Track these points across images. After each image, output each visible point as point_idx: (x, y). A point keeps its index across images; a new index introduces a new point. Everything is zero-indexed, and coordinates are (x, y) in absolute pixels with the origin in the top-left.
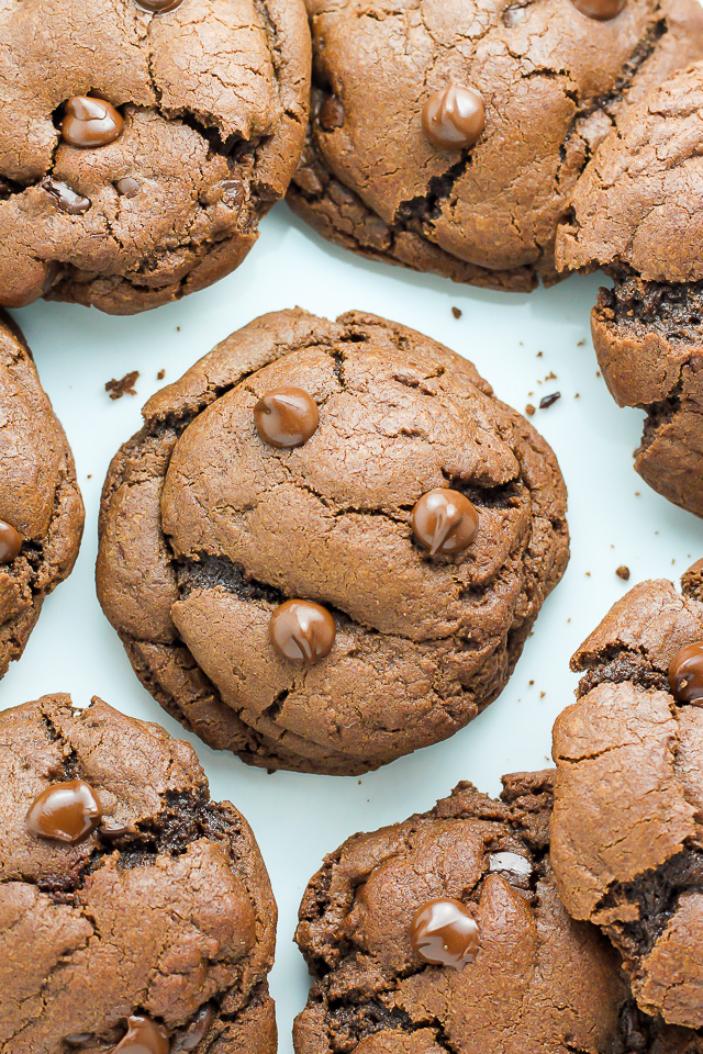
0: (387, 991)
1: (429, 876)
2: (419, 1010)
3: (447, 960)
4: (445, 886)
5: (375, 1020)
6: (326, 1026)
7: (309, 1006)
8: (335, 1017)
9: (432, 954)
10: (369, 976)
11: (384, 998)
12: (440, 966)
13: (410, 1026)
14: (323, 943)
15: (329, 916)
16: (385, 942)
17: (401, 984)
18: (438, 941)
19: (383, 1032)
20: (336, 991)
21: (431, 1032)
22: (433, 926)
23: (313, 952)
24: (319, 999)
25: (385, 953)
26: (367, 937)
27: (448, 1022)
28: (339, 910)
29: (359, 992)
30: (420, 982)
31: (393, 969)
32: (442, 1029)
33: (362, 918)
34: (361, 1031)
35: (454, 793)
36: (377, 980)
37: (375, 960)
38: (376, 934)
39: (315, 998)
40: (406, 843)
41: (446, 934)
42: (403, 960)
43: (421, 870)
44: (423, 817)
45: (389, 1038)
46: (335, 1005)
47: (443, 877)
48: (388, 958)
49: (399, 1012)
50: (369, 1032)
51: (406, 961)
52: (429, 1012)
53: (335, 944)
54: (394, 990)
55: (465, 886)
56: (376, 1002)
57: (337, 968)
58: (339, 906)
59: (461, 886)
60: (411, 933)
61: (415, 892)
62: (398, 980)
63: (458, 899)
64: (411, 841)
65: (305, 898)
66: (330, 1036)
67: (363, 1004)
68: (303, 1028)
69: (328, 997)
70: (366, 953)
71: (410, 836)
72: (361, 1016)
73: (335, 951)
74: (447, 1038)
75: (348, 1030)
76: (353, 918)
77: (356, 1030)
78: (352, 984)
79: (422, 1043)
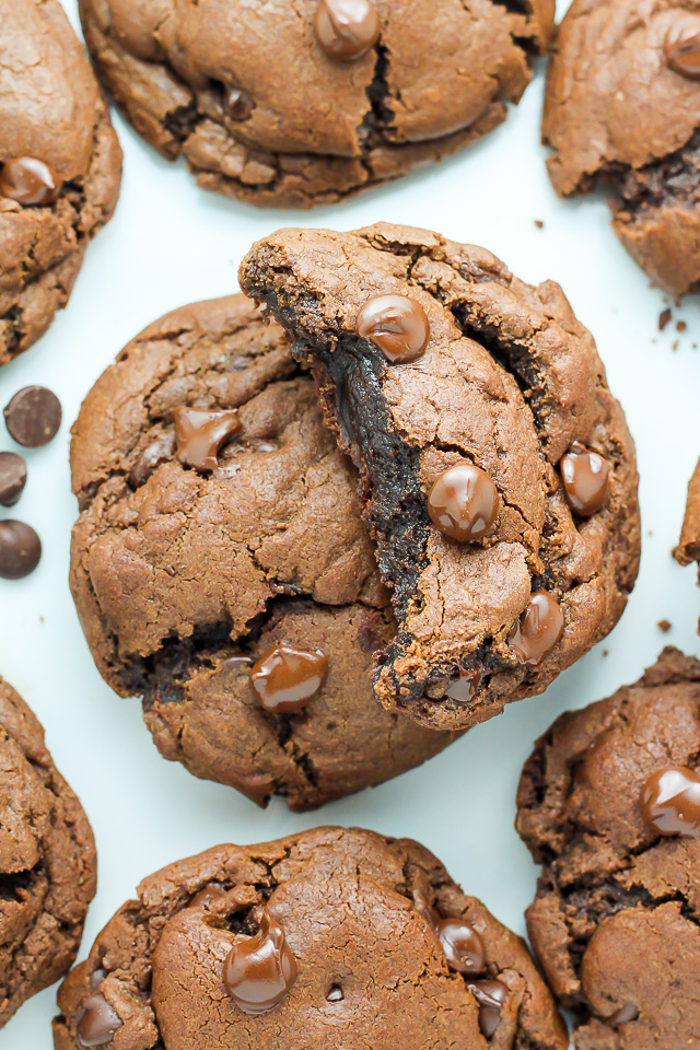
0: (620, 870)
1: (650, 746)
2: (658, 884)
3: (686, 829)
4: (669, 754)
5: (612, 901)
6: (562, 914)
7: (539, 896)
8: (570, 903)
9: (668, 825)
10: (604, 857)
11: (619, 877)
12: (675, 837)
13: (651, 903)
14: (547, 829)
15: (548, 801)
16: (613, 820)
17: (636, 861)
18: (671, 811)
19: (622, 912)
20: (568, 877)
21: (675, 905)
22: (663, 798)
23: (538, 838)
24: (550, 887)
25: (615, 831)
26: (593, 817)
27: (691, 892)
28: (558, 793)
29: (591, 874)
30: (656, 857)
31: (625, 846)
32: (686, 901)
33: (586, 799)
34: (598, 914)
35: (660, 659)
36: (610, 860)
37: (605, 839)
38: (604, 812)
39: (544, 887)
40: (621, 715)
41: (679, 803)
42: (635, 835)
43: (641, 741)
44: (632, 686)
45: (632, 917)
46: (567, 891)
47: (666, 745)
48: (618, 836)
49: (638, 890)
50: (609, 914)
51: (639, 836)
52: (669, 885)
53: (559, 829)
54: (629, 868)
55: (690, 751)
56: (611, 882)
57: (564, 853)
58: (558, 789)
59: (686, 753)
60: (642, 808)
61: (638, 763)
62: (632, 857)
63: (685, 766)
64: (626, 712)
65: (521, 788)
66: (568, 924)
67: (598, 886)
68: (538, 919)
69: (559, 884)
70: (594, 833)
71: (622, 708)
72: (598, 899)
73: (561, 836)
74: (692, 910)
75: (586, 915)
76: (577, 800)
77: (594, 914)
78: (584, 868)
79: (668, 917)
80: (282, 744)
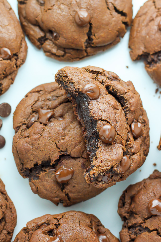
0: (142, 223)
1: (151, 193)
2: (151, 227)
3: (158, 214)
4: (155, 195)
5: (140, 230)
6: (128, 233)
7: (123, 229)
8: (130, 231)
9: (154, 213)
10: (139, 220)
11: (142, 225)
12: (156, 216)
13: (150, 231)
14: (125, 213)
15: (126, 206)
16: (141, 211)
17: (146, 221)
18: (155, 209)
19: (143, 233)
20: (130, 224)
21: (155, 232)
22: (153, 206)
23: (123, 215)
24: (125, 227)
25: (141, 214)
26: (136, 210)
27: (159, 229)
28: (128, 204)
29: (135, 224)
30: (151, 220)
31: (144, 217)
32: (158, 231)
33: (135, 206)
34: (137, 233)
35: (154, 172)
36: (140, 221)
37: (139, 216)
38: (139, 209)
39: (124, 227)
41: (157, 207)
42: (146, 215)
43: (148, 192)
44: (147, 179)
45: (145, 234)
46: (129, 228)
47: (154, 193)
48: (142, 215)
49: (147, 228)
50: (139, 234)
51: (147, 215)
52: (154, 227)
53: (128, 213)
54: (145, 223)
56: (140, 226)
57: (129, 219)
58: (128, 203)
59: (159, 195)
60: (148, 208)
61: (147, 198)
62: (145, 220)
63: (159, 199)
64: (145, 185)
65: (119, 203)
66: (130, 236)
67: (137, 227)
68: (122, 234)
69: (128, 226)
70: (136, 214)
72: (137, 230)
73: (128, 215)
74: (159, 233)
75: (134, 234)
76: (133, 206)
77: (136, 234)
78: (134, 222)
79: (154, 235)
80: (62, 190)
